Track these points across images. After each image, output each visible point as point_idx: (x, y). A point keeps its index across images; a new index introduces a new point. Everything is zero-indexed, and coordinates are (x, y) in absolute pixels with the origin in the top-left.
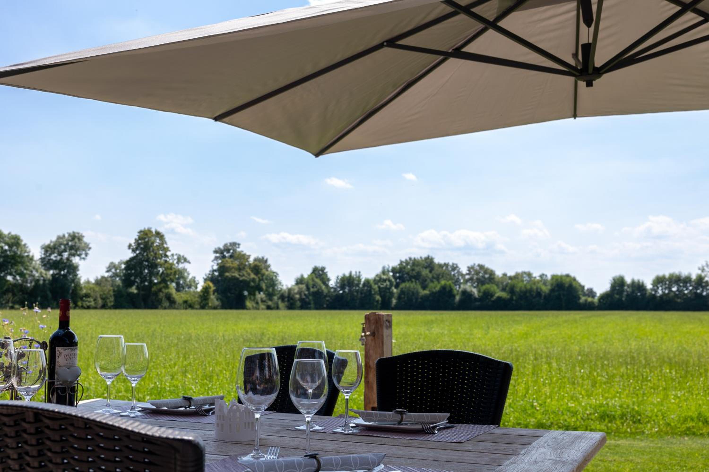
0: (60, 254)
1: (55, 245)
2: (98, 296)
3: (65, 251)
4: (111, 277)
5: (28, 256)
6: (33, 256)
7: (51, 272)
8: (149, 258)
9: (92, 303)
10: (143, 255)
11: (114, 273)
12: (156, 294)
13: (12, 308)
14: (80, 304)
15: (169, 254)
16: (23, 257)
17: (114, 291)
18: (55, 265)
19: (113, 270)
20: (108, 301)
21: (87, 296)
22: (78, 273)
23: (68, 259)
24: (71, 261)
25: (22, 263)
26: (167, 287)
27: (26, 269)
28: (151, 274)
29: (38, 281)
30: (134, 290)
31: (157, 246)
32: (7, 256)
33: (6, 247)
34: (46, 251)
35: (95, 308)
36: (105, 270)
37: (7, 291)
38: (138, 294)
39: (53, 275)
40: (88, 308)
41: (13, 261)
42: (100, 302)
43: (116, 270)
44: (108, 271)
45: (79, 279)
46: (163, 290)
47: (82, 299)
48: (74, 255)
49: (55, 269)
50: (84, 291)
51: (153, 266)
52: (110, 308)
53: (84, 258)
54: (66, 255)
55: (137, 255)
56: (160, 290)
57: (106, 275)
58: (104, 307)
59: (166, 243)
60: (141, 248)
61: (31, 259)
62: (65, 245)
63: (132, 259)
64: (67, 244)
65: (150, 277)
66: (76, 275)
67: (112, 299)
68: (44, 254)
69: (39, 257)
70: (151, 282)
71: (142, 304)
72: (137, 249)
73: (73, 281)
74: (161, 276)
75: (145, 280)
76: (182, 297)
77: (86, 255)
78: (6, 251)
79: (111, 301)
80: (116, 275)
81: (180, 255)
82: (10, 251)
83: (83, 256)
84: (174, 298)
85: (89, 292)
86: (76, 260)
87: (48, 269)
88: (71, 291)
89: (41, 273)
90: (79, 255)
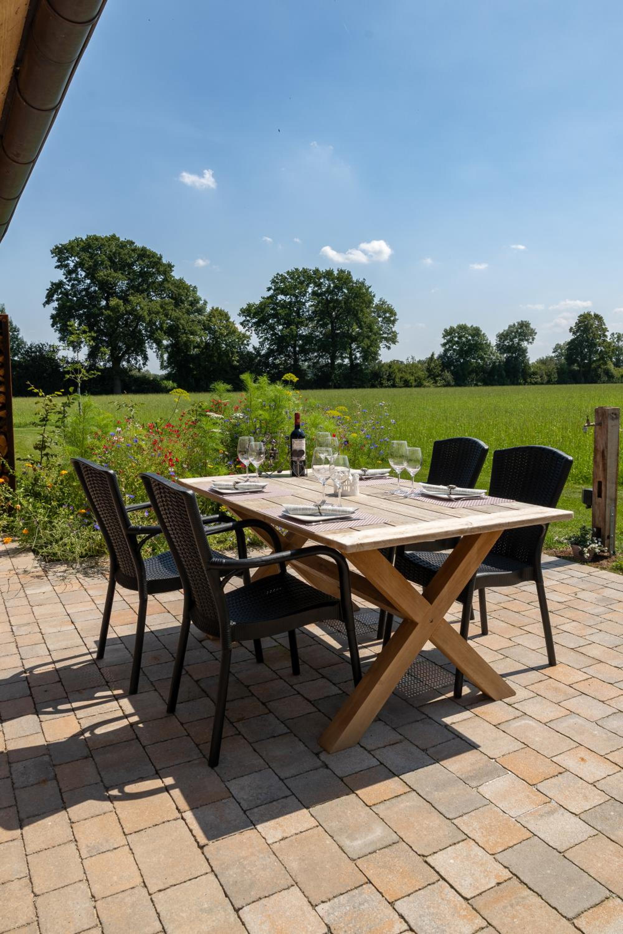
0: (511, 340)
1: (507, 333)
2: (544, 373)
3: (515, 337)
4: (557, 356)
5: (486, 343)
6: (490, 343)
7: (505, 355)
8: (588, 339)
9: (539, 380)
10: (583, 337)
11: (559, 353)
12: (595, 370)
13: (476, 385)
14: (529, 380)
15: (607, 333)
16: (482, 344)
17: (557, 369)
18: (508, 349)
19: (559, 351)
20: (552, 377)
21: (535, 373)
22: (527, 355)
23: (518, 344)
24: (521, 345)
25: (482, 349)
26: (605, 363)
27: (485, 354)
28: (591, 352)
29: (495, 362)
30: (575, 367)
31: (596, 327)
32: (471, 344)
33: (470, 338)
34: (501, 338)
35: (542, 384)
36: (553, 350)
37: (472, 371)
38: (579, 371)
39: (508, 359)
40: (536, 383)
41: (475, 348)
42: (546, 378)
43: (561, 350)
44: (554, 352)
45: (528, 360)
46: (602, 367)
47: (530, 377)
48: (522, 340)
49: (509, 352)
50: (532, 370)
51: (592, 345)
52: (554, 384)
53: (531, 342)
54: (516, 340)
55: (577, 337)
56: (599, 367)
57: (553, 355)
58: (549, 382)
59: (604, 325)
60: (581, 330)
61: (489, 345)
62: (515, 333)
63: (573, 341)
64: (517, 331)
65: (590, 355)
66: (526, 357)
67: (556, 375)
68: (499, 341)
69: (495, 344)
70: (590, 359)
71: (583, 379)
72: (577, 331)
73: (523, 362)
74: (599, 354)
75: (586, 359)
76: (619, 372)
77: (533, 339)
78: (470, 340)
79: (555, 377)
80: (561, 354)
81: (619, 334)
82: (473, 340)
83: (531, 340)
84: (612, 373)
85: (536, 370)
86: (525, 344)
87: (503, 353)
88: (521, 370)
89: (497, 356)
90: (527, 340)
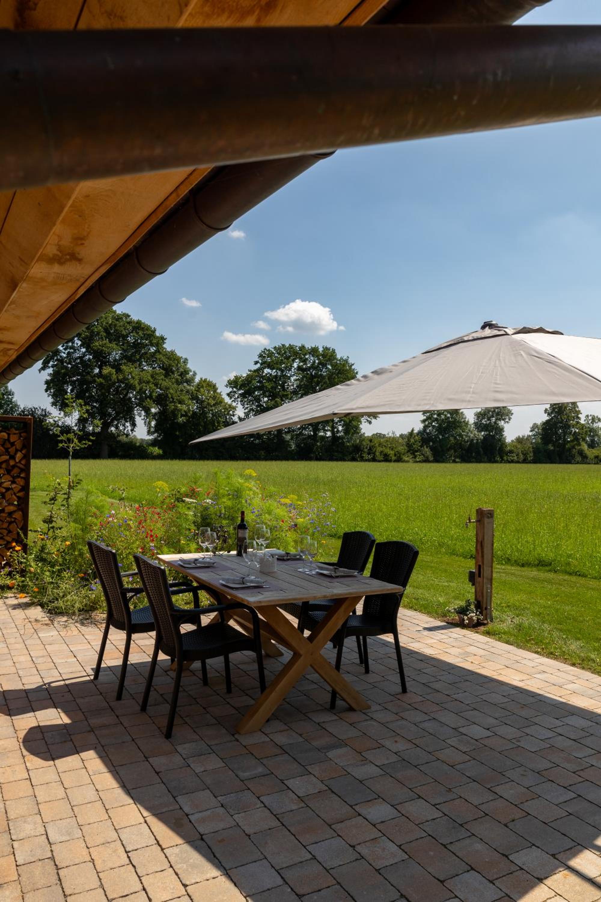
0: (489, 419)
1: (485, 412)
2: (520, 452)
3: (493, 416)
4: (534, 435)
5: (464, 421)
6: (468, 421)
7: (483, 433)
8: (563, 420)
9: (515, 458)
10: (557, 418)
11: (536, 432)
12: (570, 450)
13: (454, 461)
14: (505, 458)
15: (580, 416)
16: (461, 422)
17: (533, 448)
18: (485, 428)
19: (536, 430)
20: (528, 456)
21: (511, 452)
22: (504, 433)
23: (495, 423)
24: (498, 424)
25: (460, 427)
26: (579, 444)
27: (463, 432)
28: (565, 433)
29: (473, 440)
30: (551, 447)
31: (569, 409)
32: (450, 422)
33: (449, 415)
34: (478, 417)
35: (518, 462)
36: (530, 429)
37: (450, 448)
38: (554, 451)
39: (485, 437)
40: (512, 462)
41: (453, 426)
42: (522, 457)
43: (538, 430)
44: (531, 431)
45: (505, 439)
46: (576, 447)
47: (507, 455)
48: (500, 420)
49: (486, 431)
50: (509, 448)
51: (566, 426)
52: (530, 462)
53: (507, 422)
54: (493, 420)
55: (552, 418)
56: (573, 447)
57: (531, 434)
58: (525, 461)
59: (578, 407)
60: (556, 412)
61: (467, 424)
62: (493, 412)
63: (547, 422)
64: (494, 411)
65: (564, 436)
66: (502, 435)
67: (532, 454)
68: (477, 419)
69: (473, 422)
70: (565, 440)
71: (558, 458)
72: (552, 413)
73: (500, 440)
74: (573, 435)
75: (560, 438)
76: (593, 453)
77: (510, 419)
78: (448, 418)
79: (531, 456)
80: (538, 433)
81: (594, 416)
82: (452, 418)
83: (507, 420)
84: (585, 454)
85: (513, 448)
86: (501, 423)
87: (481, 431)
88: (498, 448)
89: (475, 434)
90: (503, 420)
